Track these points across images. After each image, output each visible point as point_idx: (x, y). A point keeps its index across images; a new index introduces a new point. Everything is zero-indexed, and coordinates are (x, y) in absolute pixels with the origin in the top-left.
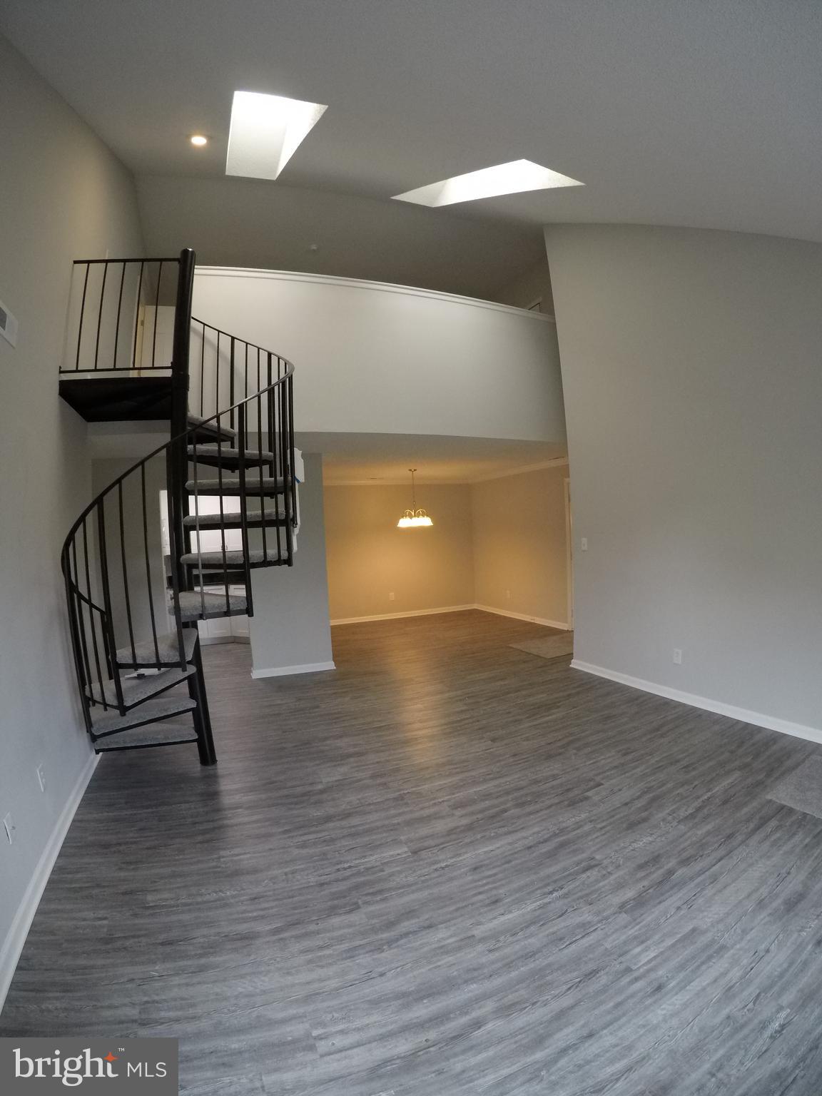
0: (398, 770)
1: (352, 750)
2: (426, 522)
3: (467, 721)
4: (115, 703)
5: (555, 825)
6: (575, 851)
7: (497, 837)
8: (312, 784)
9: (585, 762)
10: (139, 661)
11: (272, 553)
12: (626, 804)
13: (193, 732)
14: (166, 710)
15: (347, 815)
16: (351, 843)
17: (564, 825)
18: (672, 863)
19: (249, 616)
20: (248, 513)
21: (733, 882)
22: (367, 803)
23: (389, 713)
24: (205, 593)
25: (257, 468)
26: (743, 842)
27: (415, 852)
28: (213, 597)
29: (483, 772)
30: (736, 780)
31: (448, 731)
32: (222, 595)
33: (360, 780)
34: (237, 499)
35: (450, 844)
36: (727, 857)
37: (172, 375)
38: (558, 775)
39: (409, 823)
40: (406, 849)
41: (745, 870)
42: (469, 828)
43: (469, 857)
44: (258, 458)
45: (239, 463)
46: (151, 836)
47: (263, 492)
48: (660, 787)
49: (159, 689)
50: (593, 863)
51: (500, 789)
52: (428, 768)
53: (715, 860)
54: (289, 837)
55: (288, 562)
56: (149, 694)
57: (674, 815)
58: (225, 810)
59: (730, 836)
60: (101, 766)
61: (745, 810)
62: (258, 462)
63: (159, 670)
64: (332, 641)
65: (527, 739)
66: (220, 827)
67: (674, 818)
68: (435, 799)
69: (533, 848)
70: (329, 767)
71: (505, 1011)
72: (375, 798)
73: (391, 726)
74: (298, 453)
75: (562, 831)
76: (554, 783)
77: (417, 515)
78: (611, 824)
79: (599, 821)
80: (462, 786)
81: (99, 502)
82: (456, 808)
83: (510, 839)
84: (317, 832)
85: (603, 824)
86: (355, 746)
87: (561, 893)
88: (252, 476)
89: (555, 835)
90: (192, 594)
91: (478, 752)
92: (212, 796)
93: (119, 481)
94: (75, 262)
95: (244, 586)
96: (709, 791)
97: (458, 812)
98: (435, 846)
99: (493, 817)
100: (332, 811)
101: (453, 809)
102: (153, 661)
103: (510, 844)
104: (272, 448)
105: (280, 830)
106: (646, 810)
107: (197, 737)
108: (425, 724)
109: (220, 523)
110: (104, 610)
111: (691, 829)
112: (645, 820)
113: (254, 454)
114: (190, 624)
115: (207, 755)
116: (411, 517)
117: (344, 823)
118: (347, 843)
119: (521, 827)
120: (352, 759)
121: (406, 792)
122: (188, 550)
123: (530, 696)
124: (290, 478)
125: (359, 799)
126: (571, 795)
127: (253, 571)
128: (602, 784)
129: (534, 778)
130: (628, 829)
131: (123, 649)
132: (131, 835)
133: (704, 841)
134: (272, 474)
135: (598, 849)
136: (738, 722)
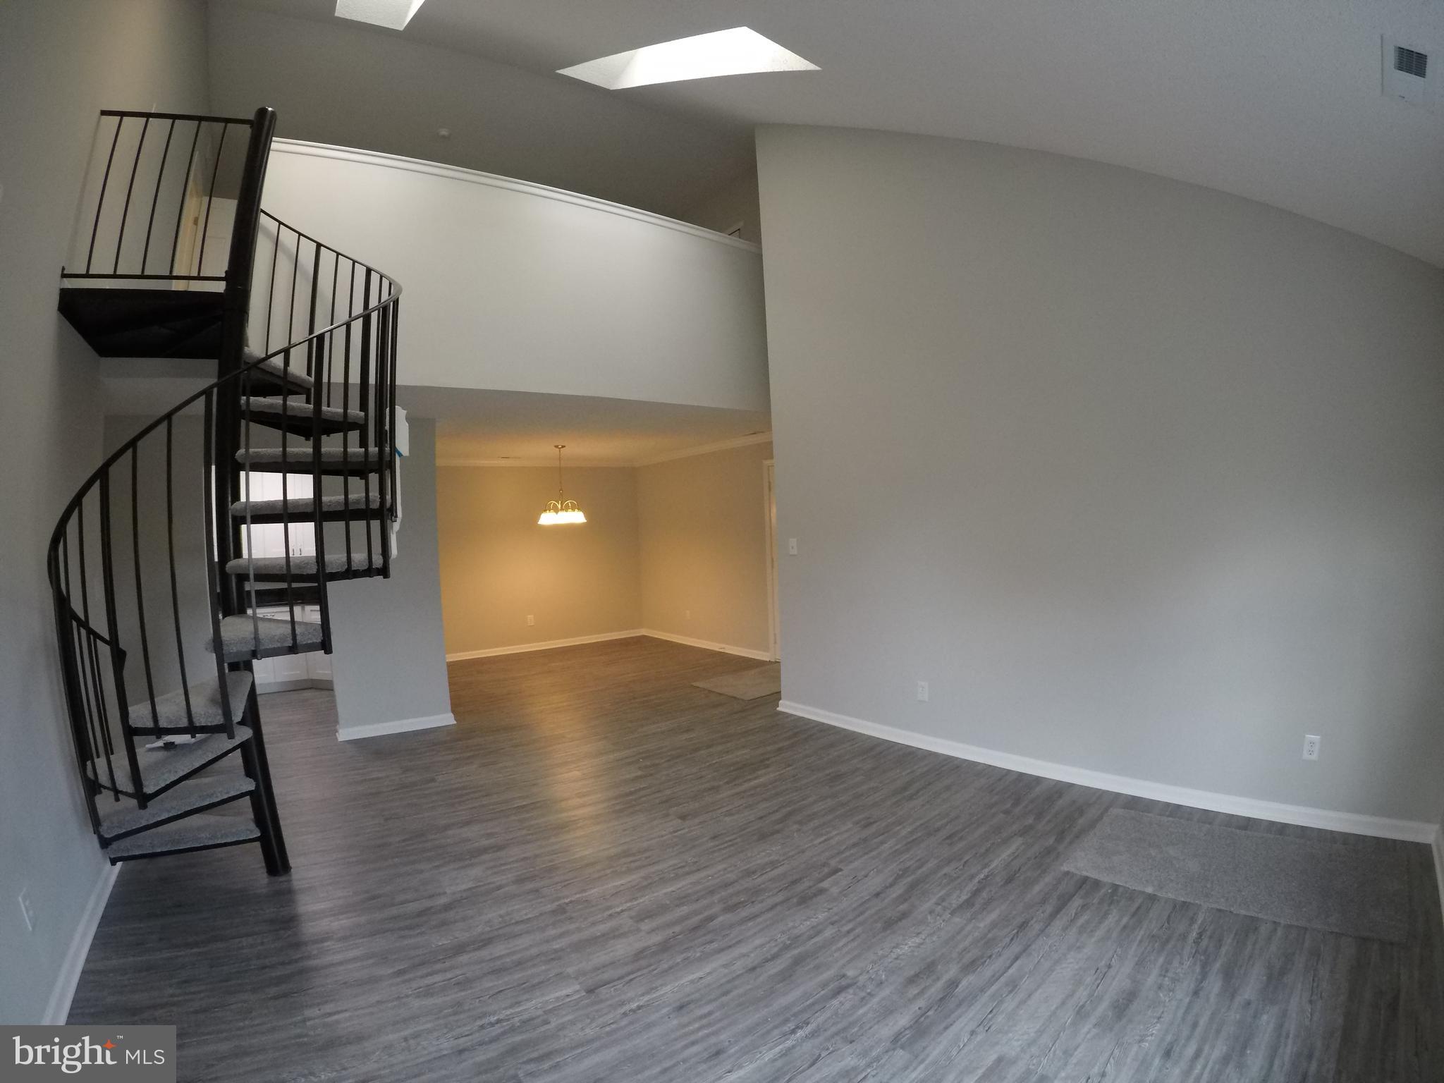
0: (552, 869)
1: (485, 842)
2: (576, 517)
3: (642, 793)
4: (130, 788)
5: (783, 932)
6: (817, 967)
7: (705, 957)
8: (431, 897)
9: (812, 840)
10: (163, 724)
11: (359, 558)
12: (877, 895)
13: (252, 826)
14: (210, 796)
15: (486, 942)
16: (496, 983)
17: (796, 932)
18: (953, 971)
19: (326, 653)
20: (325, 499)
21: (1039, 987)
22: (513, 921)
23: (534, 785)
24: (261, 619)
25: (341, 435)
26: (1042, 931)
27: (590, 991)
28: (273, 625)
29: (675, 865)
30: (1017, 849)
31: (618, 807)
32: (284, 622)
33: (499, 888)
34: (309, 479)
35: (639, 973)
36: (1024, 954)
37: (226, 290)
38: (778, 861)
39: (579, 947)
40: (577, 987)
41: (1051, 970)
42: (665, 947)
43: (670, 990)
44: (341, 419)
45: (314, 427)
46: (199, 992)
47: (347, 468)
48: (919, 867)
49: (197, 765)
50: (844, 982)
51: (700, 887)
52: (593, 864)
53: (1009, 962)
54: (404, 982)
55: (384, 572)
56: (181, 774)
57: (944, 904)
58: (306, 944)
59: (1023, 926)
60: (121, 882)
61: (1037, 888)
62: (342, 425)
63: (193, 736)
64: (450, 684)
65: (729, 814)
66: (302, 972)
67: (945, 909)
68: (609, 908)
69: (758, 969)
70: (454, 869)
72: (524, 912)
73: (538, 805)
74: (400, 413)
75: (796, 940)
76: (776, 872)
77: (565, 509)
78: (861, 924)
79: (844, 922)
80: (646, 887)
81: (102, 475)
82: (642, 920)
83: (724, 958)
84: (445, 971)
85: (850, 926)
86: (489, 835)
87: (807, 1030)
88: (332, 445)
89: (786, 948)
90: (243, 619)
91: (662, 836)
92: (287, 922)
93: (133, 444)
94: (104, 113)
95: (318, 608)
96: (985, 868)
97: (646, 926)
98: (619, 979)
99: (696, 928)
100: (463, 936)
101: (637, 922)
102: (184, 723)
103: (725, 966)
104: (364, 406)
105: (390, 971)
106: (906, 900)
107: (259, 835)
108: (585, 799)
109: (283, 513)
110: (108, 639)
111: (970, 920)
112: (904, 915)
113: (337, 413)
114: (242, 665)
115: (276, 861)
116: (556, 511)
117: (484, 953)
118: (491, 984)
119: (736, 940)
120: (486, 857)
121: (567, 901)
122: (238, 554)
123: (728, 752)
124: (387, 449)
125: (501, 916)
126: (800, 888)
127: (331, 586)
128: (841, 870)
129: (745, 868)
130: (885, 929)
131: (139, 706)
132: (171, 991)
133: (990, 936)
134: (363, 443)
135: (849, 962)
136: (1009, 772)
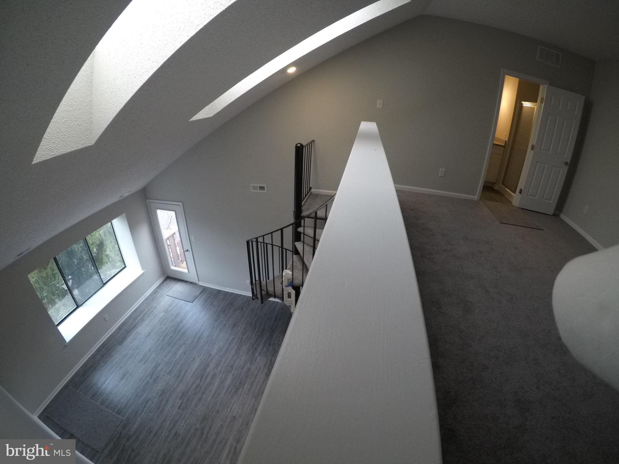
6: (175, 376)
7: (196, 370)
12: (167, 401)
17: (182, 384)
18: (151, 381)
22: (238, 359)
29: (220, 395)
35: (205, 362)
39: (220, 361)
42: (205, 369)
43: (198, 361)
50: (170, 374)
51: (209, 390)
57: (152, 401)
59: (136, 396)
69: (186, 371)
71: (172, 337)
76: (194, 402)
78: (169, 390)
85: (172, 389)
87: (173, 363)
89: (182, 379)
98: (208, 359)
99: (202, 377)
101: (215, 373)
103: (191, 370)
106: (161, 401)
111: (147, 397)
112: (160, 395)
119: (193, 377)
126: (186, 398)
128: (178, 409)
130: (164, 390)
133: (143, 393)
135: (170, 379)
